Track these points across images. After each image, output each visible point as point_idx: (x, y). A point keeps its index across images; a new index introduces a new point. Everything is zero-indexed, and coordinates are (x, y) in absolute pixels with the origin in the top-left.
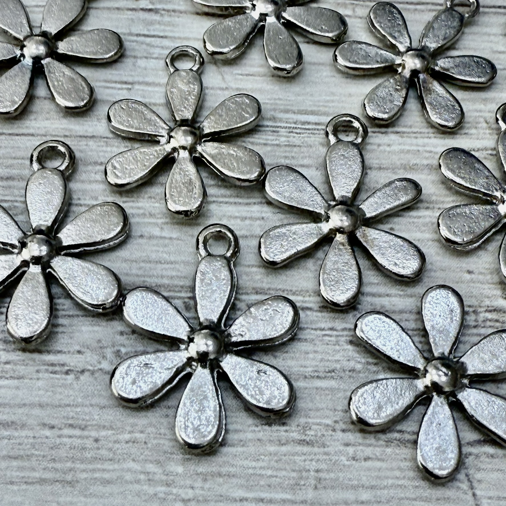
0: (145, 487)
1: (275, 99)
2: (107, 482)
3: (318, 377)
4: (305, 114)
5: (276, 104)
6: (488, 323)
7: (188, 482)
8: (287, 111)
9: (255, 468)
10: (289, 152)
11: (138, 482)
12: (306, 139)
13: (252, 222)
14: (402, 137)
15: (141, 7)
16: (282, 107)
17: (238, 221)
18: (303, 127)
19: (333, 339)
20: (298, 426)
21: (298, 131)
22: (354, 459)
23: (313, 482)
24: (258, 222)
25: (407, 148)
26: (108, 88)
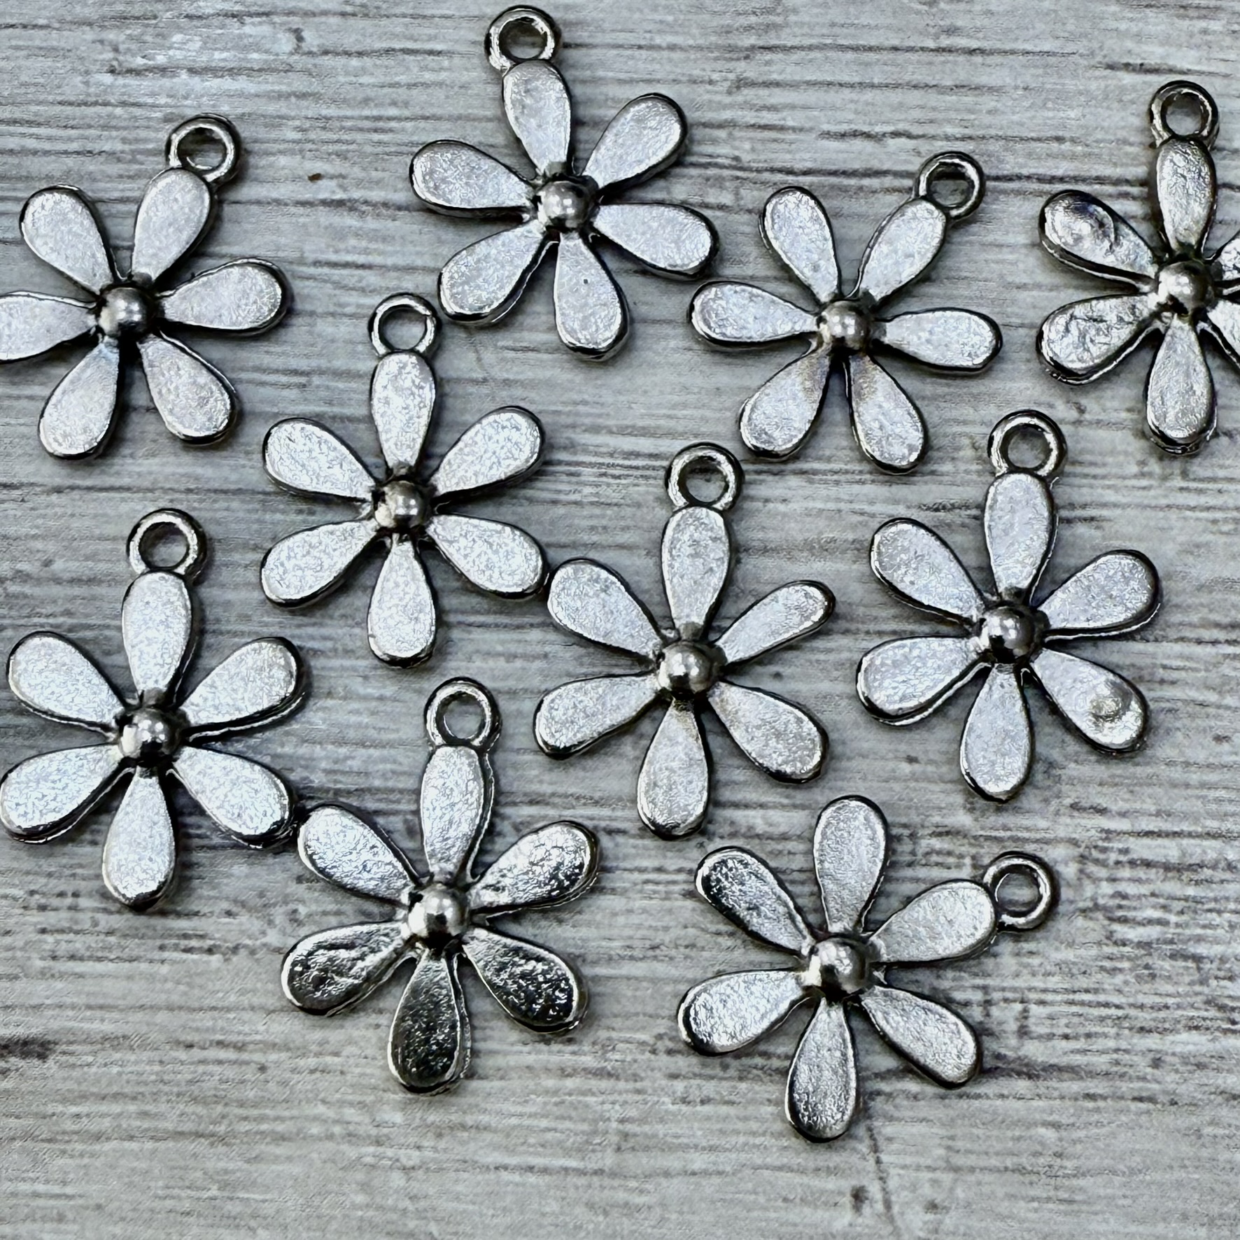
0: (345, 1147)
1: (576, 403)
2: (282, 1138)
3: (632, 958)
4: (630, 434)
5: (577, 414)
6: (934, 858)
7: (412, 1140)
8: (595, 429)
9: (521, 1115)
10: (597, 517)
11: (330, 1137)
12: (631, 489)
13: (526, 664)
14: (811, 482)
15: (322, 196)
16: (588, 421)
17: (501, 662)
18: (627, 463)
19: (661, 888)
20: (594, 1043)
21: (617, 472)
22: (684, 1101)
23: (615, 1139)
24: (538, 664)
25: (820, 505)
26: (263, 384)
